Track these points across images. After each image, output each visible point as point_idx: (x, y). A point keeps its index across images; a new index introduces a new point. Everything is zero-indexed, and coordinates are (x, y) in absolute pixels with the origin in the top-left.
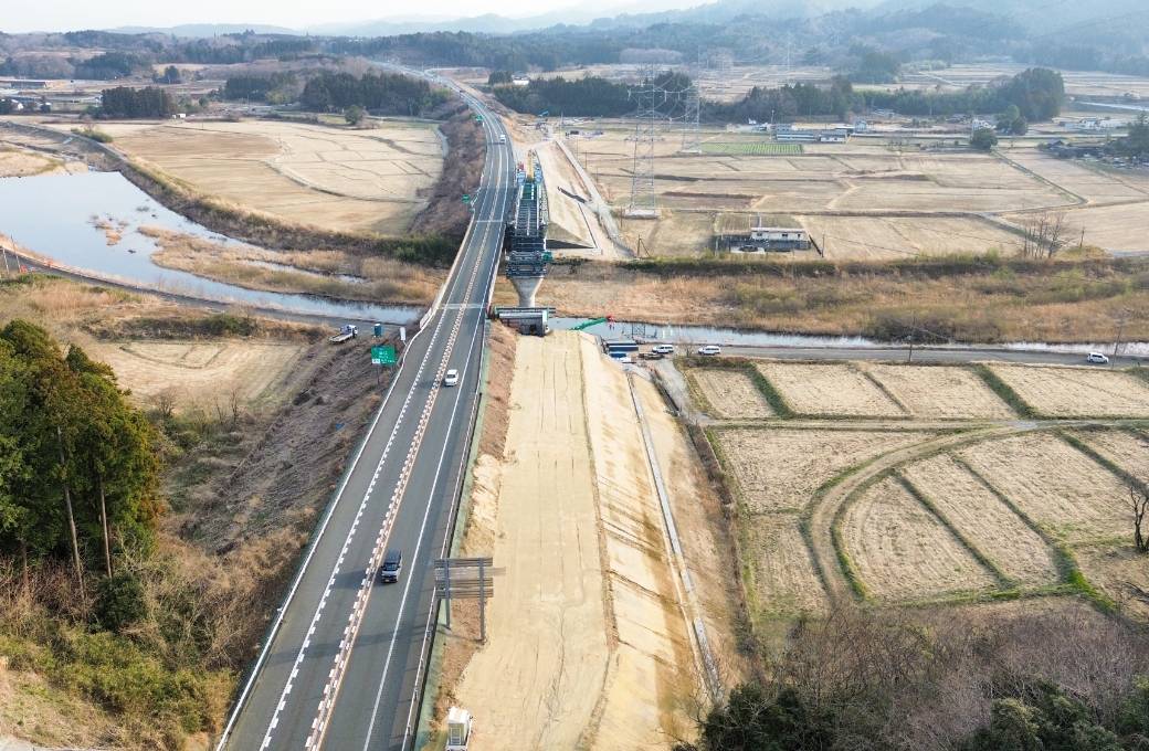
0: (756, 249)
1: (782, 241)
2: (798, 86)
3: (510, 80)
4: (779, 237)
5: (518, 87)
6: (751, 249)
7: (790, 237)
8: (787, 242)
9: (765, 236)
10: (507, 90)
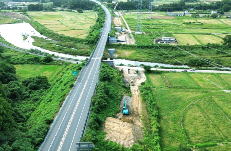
0: (163, 42)
1: (169, 41)
2: (173, 3)
3: (112, 2)
4: (169, 39)
5: (113, 4)
6: (162, 42)
7: (171, 40)
8: (170, 41)
9: (165, 39)
10: (111, 4)
